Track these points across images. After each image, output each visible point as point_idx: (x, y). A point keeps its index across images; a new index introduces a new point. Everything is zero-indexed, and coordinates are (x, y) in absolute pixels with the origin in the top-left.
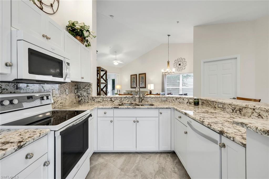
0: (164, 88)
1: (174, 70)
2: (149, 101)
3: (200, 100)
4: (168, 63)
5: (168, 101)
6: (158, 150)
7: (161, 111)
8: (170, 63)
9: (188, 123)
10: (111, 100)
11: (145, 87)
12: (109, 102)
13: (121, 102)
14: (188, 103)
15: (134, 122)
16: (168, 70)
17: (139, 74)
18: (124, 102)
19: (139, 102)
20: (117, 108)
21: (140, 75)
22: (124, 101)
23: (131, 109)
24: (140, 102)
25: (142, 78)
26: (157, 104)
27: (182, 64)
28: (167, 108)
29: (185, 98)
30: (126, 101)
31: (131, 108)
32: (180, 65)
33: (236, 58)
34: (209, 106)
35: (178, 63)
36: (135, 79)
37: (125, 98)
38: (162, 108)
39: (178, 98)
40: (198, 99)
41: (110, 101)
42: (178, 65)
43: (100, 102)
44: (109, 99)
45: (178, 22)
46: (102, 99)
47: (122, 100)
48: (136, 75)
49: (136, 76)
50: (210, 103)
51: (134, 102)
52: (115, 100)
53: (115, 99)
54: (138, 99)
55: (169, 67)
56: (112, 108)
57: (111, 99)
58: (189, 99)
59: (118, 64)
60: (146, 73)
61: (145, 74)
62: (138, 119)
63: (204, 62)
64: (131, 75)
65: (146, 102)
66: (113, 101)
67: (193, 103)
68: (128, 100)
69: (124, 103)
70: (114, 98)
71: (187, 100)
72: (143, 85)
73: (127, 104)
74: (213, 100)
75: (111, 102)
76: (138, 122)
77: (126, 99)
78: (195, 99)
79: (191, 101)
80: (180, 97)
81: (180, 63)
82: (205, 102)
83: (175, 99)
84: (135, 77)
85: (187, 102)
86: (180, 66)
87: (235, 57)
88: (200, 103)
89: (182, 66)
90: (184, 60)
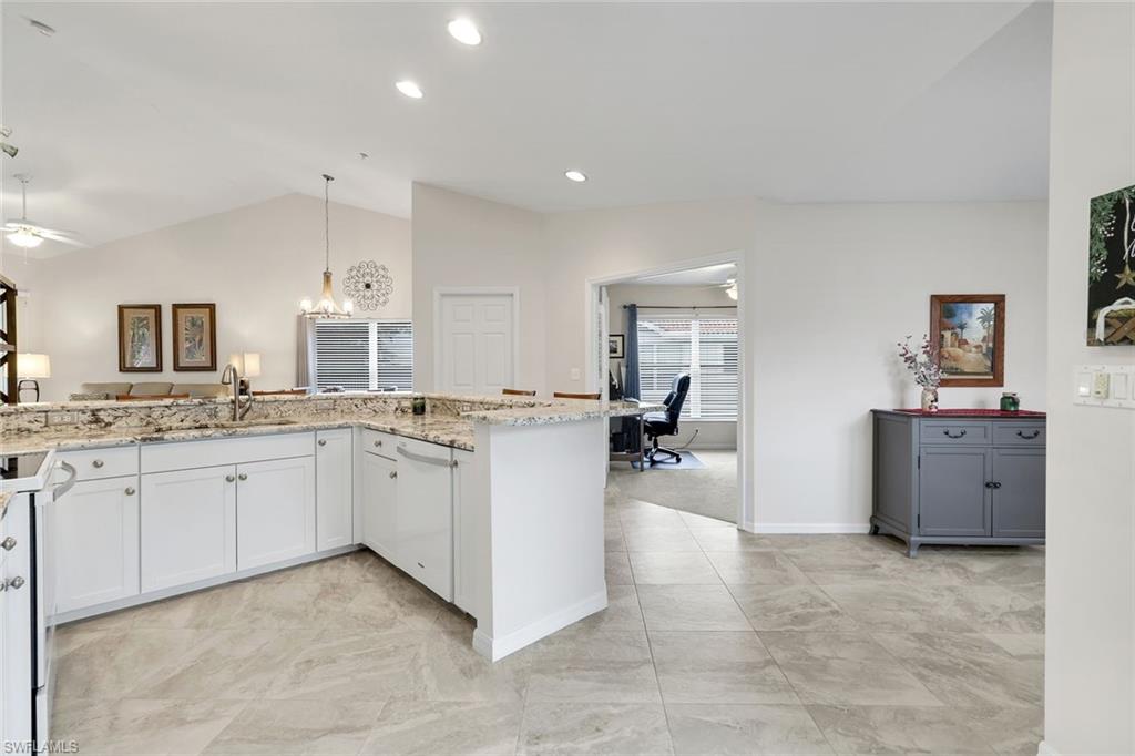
0: (307, 373)
1: (348, 306)
2: (272, 412)
3: (427, 401)
4: (327, 276)
5: (339, 409)
6: (314, 551)
7: (321, 436)
8: (332, 278)
9: (400, 450)
10: (97, 421)
11: (213, 367)
12: (82, 427)
13: (148, 423)
14: (399, 411)
15: (229, 479)
16: (327, 304)
17: (176, 307)
18: (165, 423)
19: (234, 420)
20: (157, 439)
21: (180, 311)
22: (166, 419)
23: (216, 438)
24: (238, 416)
25: (193, 324)
26: (304, 421)
27: (375, 286)
28: (340, 427)
29: (390, 397)
30: (174, 418)
31: (218, 434)
32: (368, 286)
33: (512, 295)
34: (446, 414)
35: (361, 280)
36: (146, 326)
37: (167, 407)
38: (327, 429)
39: (370, 399)
40: (423, 398)
41: (91, 422)
42: (361, 286)
43: (29, 430)
44: (87, 417)
45: (364, 155)
46: (43, 420)
47: (155, 415)
48: (157, 309)
49: (151, 311)
50: (448, 403)
51: (211, 419)
52: (116, 417)
53: (120, 413)
54: (227, 410)
55: (328, 295)
56: (132, 442)
57: (94, 415)
58: (399, 399)
59: (42, 243)
60: (214, 305)
61: (211, 307)
62: (242, 470)
63: (443, 295)
64: (121, 308)
65: (259, 417)
66: (109, 424)
67: (410, 411)
68: (183, 413)
69: (164, 427)
70: (109, 411)
71: (395, 401)
72: (197, 355)
73: (177, 428)
74: (453, 397)
75: (93, 426)
76: (242, 478)
77: (174, 410)
78: (416, 399)
79: (407, 404)
80: (376, 396)
81: (368, 279)
82: (438, 403)
83: (360, 403)
84: (146, 318)
85: (397, 409)
86: (368, 293)
87: (510, 292)
88: (428, 408)
89: (375, 293)
90: (382, 272)
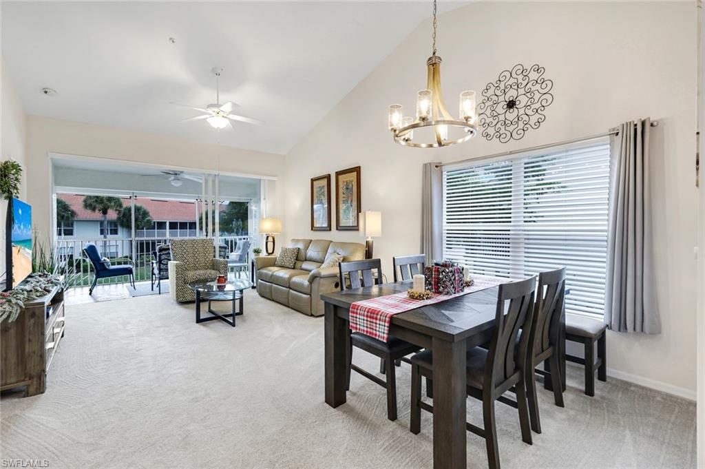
4: (434, 65)
11: (355, 228)
17: (338, 174)
21: (340, 177)
25: (347, 188)
35: (501, 98)
36: (323, 193)
42: (501, 108)
48: (328, 177)
49: (326, 180)
55: (434, 92)
61: (358, 169)
64: (312, 180)
72: (349, 216)
81: (511, 94)
84: (323, 187)
86: (512, 115)
89: (522, 111)
90: (534, 76)
